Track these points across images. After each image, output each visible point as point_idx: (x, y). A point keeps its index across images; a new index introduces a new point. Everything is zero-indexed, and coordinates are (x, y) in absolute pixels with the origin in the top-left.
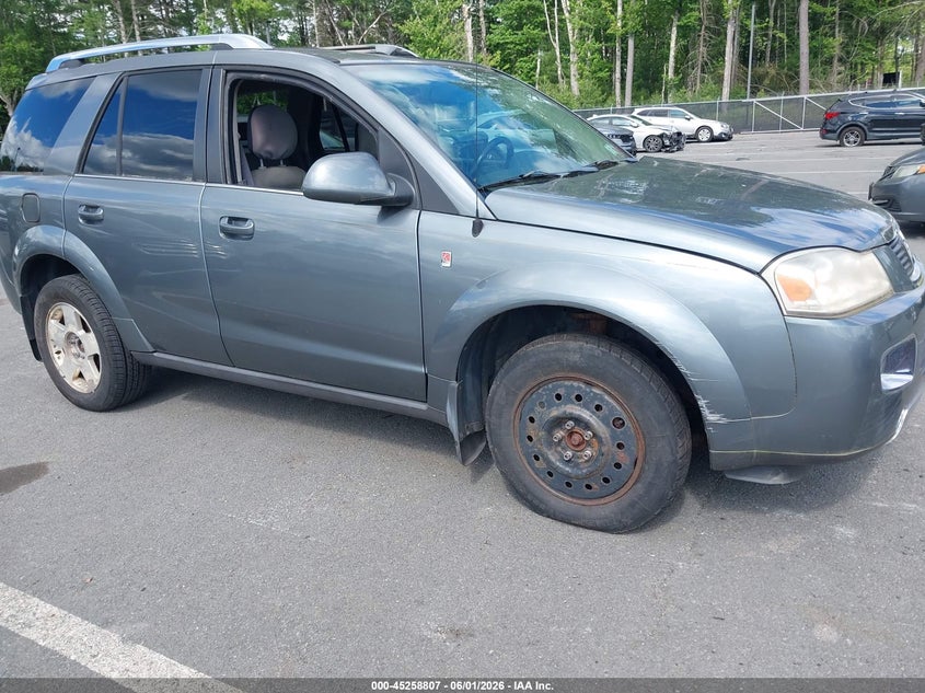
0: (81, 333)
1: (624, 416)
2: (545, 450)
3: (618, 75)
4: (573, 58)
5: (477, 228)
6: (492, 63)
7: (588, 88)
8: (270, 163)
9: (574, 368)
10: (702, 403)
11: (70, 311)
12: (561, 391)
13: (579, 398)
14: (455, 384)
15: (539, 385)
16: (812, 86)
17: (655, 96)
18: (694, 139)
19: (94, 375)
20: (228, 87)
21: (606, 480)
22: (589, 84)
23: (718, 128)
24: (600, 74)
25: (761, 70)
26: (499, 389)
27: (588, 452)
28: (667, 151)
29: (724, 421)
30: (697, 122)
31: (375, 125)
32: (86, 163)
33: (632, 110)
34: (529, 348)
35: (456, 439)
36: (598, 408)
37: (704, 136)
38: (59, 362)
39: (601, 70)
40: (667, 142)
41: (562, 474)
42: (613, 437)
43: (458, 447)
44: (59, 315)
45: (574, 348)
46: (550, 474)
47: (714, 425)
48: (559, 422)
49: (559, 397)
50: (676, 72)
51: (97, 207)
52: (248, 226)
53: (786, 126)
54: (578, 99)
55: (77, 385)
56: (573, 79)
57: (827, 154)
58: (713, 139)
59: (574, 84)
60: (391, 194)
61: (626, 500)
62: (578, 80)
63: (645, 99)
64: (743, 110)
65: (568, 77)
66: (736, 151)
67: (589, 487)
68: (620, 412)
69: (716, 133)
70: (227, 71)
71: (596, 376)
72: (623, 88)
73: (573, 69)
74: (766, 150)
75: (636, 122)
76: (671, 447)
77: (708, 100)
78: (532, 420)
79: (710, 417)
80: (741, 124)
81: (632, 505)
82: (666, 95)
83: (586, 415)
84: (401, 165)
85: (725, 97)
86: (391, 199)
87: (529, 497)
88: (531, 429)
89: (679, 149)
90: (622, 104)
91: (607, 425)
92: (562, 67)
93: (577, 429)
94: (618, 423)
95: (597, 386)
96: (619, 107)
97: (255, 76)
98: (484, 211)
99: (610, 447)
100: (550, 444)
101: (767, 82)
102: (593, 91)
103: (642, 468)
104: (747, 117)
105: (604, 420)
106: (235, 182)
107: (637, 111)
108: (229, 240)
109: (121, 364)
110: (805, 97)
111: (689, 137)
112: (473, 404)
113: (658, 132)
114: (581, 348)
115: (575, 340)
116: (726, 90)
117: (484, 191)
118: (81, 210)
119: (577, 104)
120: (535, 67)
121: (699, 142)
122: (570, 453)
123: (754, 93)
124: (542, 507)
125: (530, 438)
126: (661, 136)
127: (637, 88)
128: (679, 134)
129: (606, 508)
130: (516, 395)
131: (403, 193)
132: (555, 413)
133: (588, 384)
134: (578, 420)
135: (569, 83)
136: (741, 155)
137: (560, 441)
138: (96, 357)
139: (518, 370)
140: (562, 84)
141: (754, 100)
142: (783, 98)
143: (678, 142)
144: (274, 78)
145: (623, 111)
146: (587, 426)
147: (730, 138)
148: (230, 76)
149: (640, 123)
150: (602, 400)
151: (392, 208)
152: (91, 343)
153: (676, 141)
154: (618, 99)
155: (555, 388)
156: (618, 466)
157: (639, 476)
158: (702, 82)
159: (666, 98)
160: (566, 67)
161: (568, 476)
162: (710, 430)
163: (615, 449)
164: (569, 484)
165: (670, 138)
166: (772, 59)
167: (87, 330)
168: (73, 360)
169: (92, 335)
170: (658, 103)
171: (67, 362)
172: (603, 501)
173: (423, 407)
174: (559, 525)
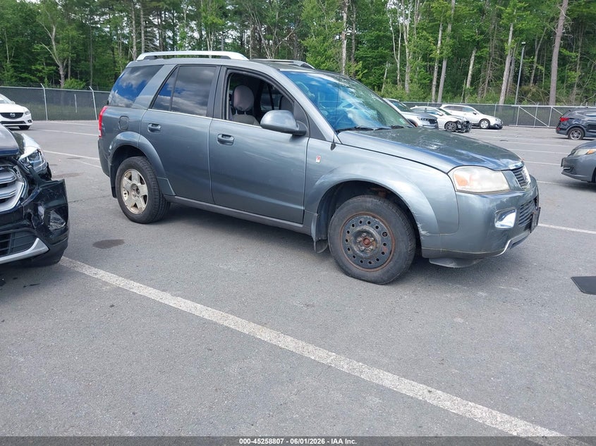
0: (139, 184)
1: (387, 232)
2: (353, 245)
3: (434, 83)
4: (407, 70)
5: (333, 146)
6: (357, 69)
7: (415, 90)
8: (241, 112)
9: (368, 210)
10: (419, 226)
11: (135, 174)
12: (362, 220)
13: (369, 223)
14: (316, 215)
15: (353, 217)
16: (558, 101)
17: (457, 98)
18: (478, 126)
19: (143, 205)
20: (227, 76)
21: (378, 260)
22: (416, 87)
23: (494, 121)
24: (424, 81)
25: (526, 88)
26: (335, 219)
27: (371, 247)
28: (459, 132)
29: (428, 234)
30: (480, 116)
31: (293, 99)
32: (154, 104)
33: (441, 105)
34: (350, 201)
35: (314, 240)
36: (377, 227)
37: (484, 125)
38: (125, 198)
39: (425, 79)
40: (460, 126)
41: (359, 256)
42: (382, 241)
43: (315, 244)
44: (129, 175)
45: (369, 201)
46: (354, 257)
47: (423, 235)
48: (359, 233)
49: (361, 222)
50: (472, 84)
51: (157, 125)
52: (231, 139)
53: (538, 124)
54: (408, 96)
55: (133, 210)
56: (406, 83)
57: (558, 143)
58: (490, 127)
59: (407, 85)
60: (298, 129)
61: (385, 269)
62: (409, 84)
63: (450, 99)
64: (511, 112)
65: (404, 81)
66: (502, 136)
67: (370, 263)
68: (386, 229)
69: (492, 124)
70: (228, 69)
71: (377, 214)
72: (437, 91)
73: (407, 78)
74: (520, 137)
75: (441, 113)
76: (406, 246)
77: (490, 103)
78: (348, 232)
79: (422, 232)
80: (509, 119)
81: (388, 271)
82: (464, 98)
83: (371, 230)
84: (303, 117)
85: (501, 103)
86: (297, 132)
87: (344, 267)
88: (348, 237)
89: (466, 132)
90: (436, 100)
91: (380, 235)
92: (401, 75)
93: (367, 237)
94: (385, 234)
95: (378, 218)
96: (433, 103)
97: (241, 72)
98: (336, 140)
99: (380, 245)
100: (355, 243)
101: (529, 95)
102: (418, 91)
103: (393, 255)
104: (514, 116)
105: (379, 233)
106: (226, 119)
107: (444, 106)
108: (221, 145)
109: (157, 200)
110: (552, 107)
111: (474, 125)
112: (324, 225)
113: (455, 120)
114: (372, 201)
115: (370, 197)
116: (502, 98)
117: (337, 132)
118: (150, 126)
119: (407, 98)
120: (383, 74)
121: (481, 128)
122: (363, 248)
123: (520, 101)
124: (349, 272)
125: (347, 241)
126: (456, 122)
127: (446, 91)
128: (468, 122)
129: (376, 273)
130: (342, 221)
131: (303, 130)
132: (358, 229)
133: (374, 217)
134: (368, 232)
135: (403, 85)
136: (503, 138)
137: (359, 242)
138: (145, 197)
139: (345, 210)
140: (399, 86)
141: (519, 106)
142: (537, 106)
143: (467, 127)
144: (250, 74)
145: (435, 105)
146: (372, 236)
147: (500, 128)
148: (229, 71)
149: (444, 113)
150: (379, 224)
151: (297, 135)
152: (144, 189)
153: (467, 126)
154: (433, 98)
155: (359, 219)
156: (383, 253)
157: (392, 258)
158: (488, 91)
159: (464, 99)
160: (403, 76)
161: (362, 257)
162: (422, 238)
163: (382, 245)
164: (362, 262)
165: (462, 124)
166: (535, 82)
167: (142, 183)
168: (133, 198)
169: (145, 186)
170: (458, 102)
171: (130, 199)
172: (375, 270)
173: (301, 226)
174: (356, 280)
